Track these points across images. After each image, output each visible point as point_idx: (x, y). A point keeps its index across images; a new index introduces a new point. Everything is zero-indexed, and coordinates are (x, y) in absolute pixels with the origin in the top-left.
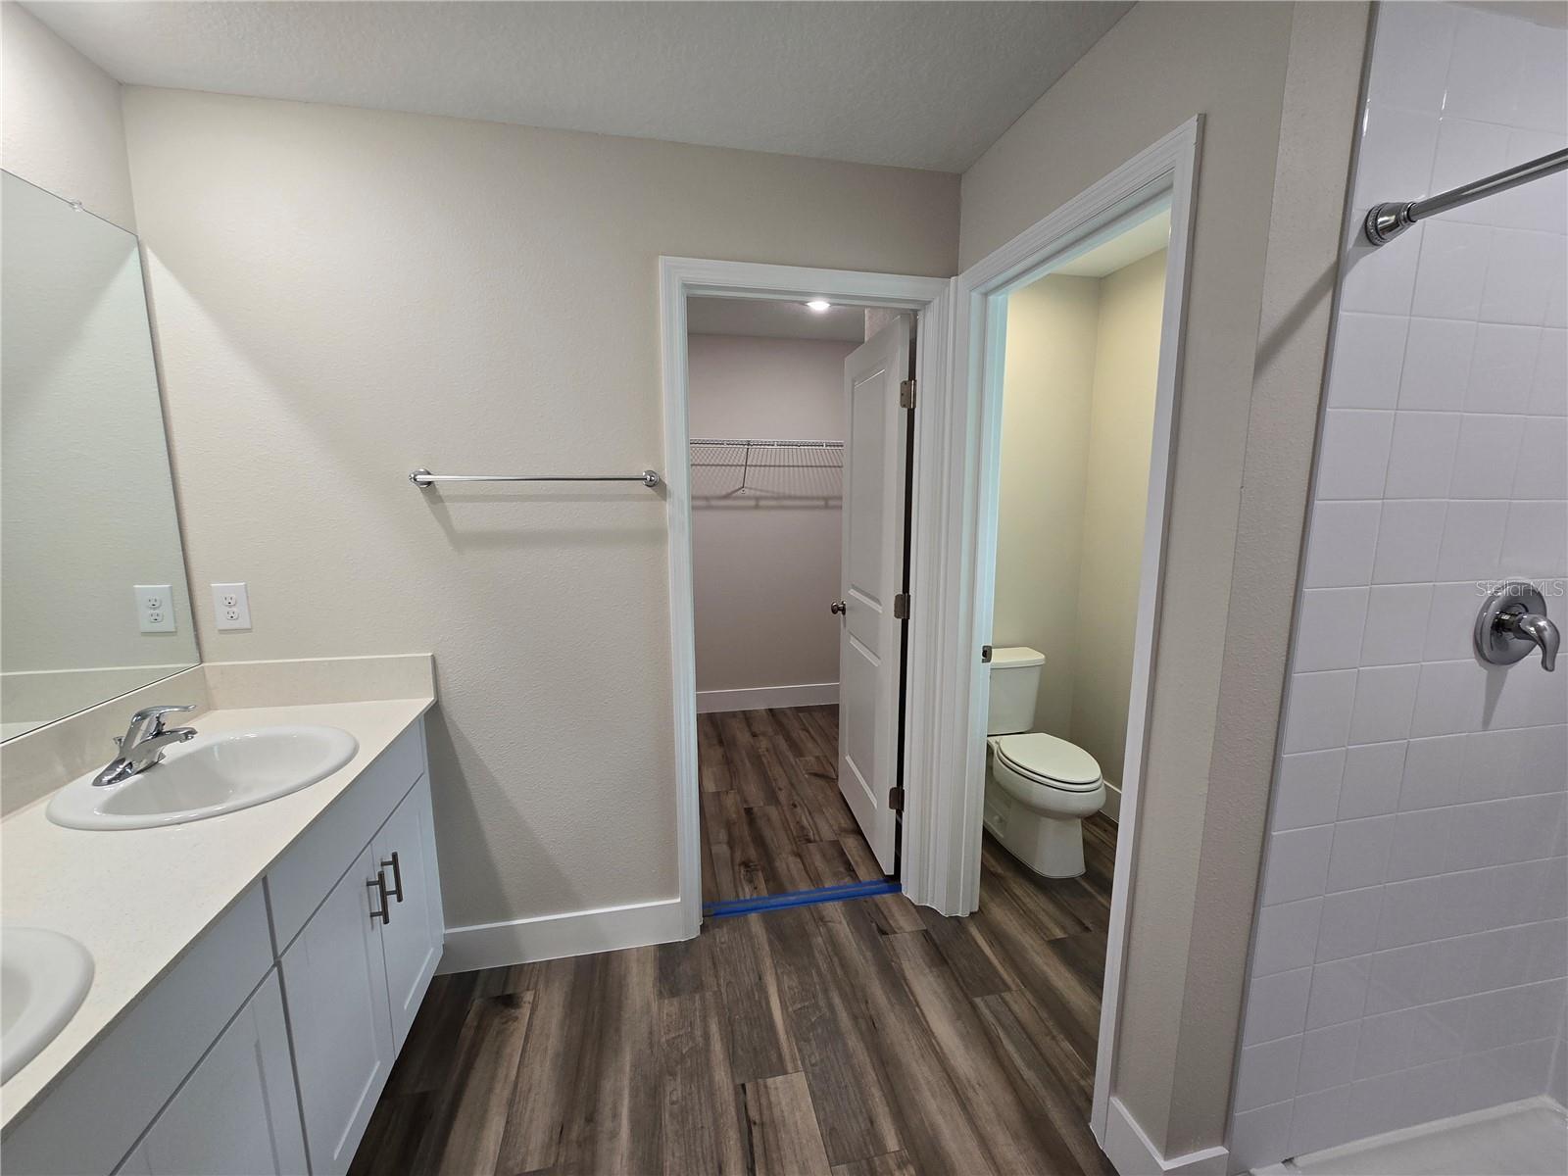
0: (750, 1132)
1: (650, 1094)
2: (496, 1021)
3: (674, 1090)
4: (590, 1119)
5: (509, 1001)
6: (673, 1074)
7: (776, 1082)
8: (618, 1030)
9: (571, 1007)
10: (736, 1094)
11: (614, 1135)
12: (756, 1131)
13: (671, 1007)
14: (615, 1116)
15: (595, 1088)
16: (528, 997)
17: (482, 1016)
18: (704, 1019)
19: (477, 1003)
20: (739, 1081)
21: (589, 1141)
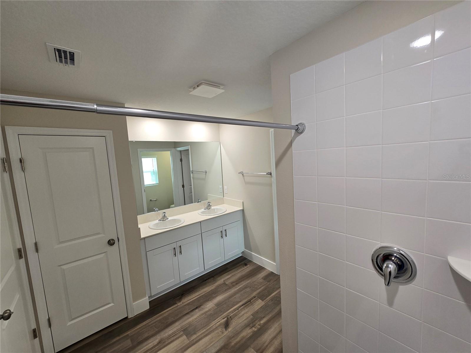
0: (249, 302)
1: (246, 287)
2: (242, 266)
3: (248, 290)
4: (236, 284)
5: (246, 265)
6: (250, 288)
7: (260, 301)
8: (252, 278)
9: (251, 271)
10: (253, 297)
11: (236, 288)
12: (250, 302)
13: (261, 281)
14: (239, 286)
15: (241, 281)
16: (248, 266)
17: (242, 264)
18: (263, 286)
19: (243, 262)
20: (256, 296)
21: (234, 286)
